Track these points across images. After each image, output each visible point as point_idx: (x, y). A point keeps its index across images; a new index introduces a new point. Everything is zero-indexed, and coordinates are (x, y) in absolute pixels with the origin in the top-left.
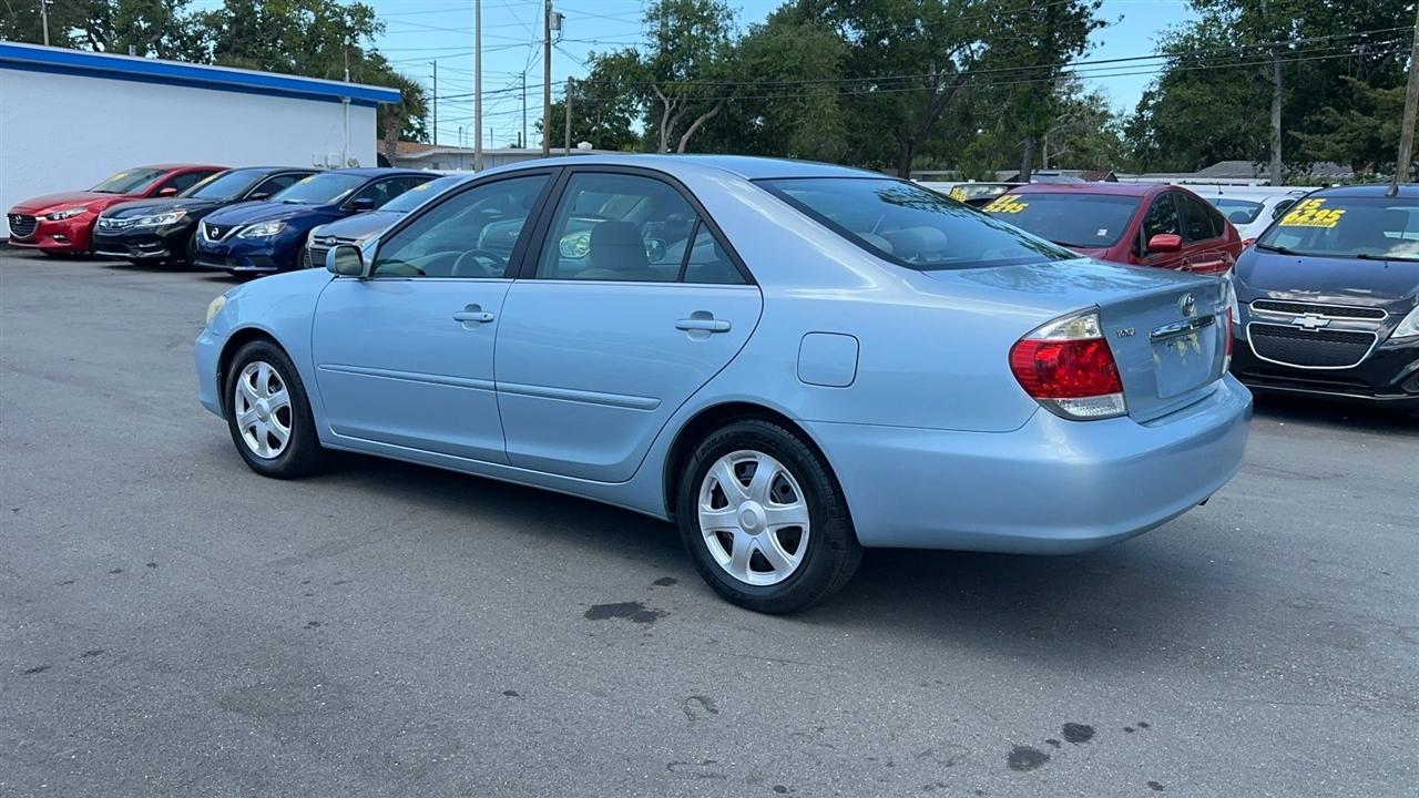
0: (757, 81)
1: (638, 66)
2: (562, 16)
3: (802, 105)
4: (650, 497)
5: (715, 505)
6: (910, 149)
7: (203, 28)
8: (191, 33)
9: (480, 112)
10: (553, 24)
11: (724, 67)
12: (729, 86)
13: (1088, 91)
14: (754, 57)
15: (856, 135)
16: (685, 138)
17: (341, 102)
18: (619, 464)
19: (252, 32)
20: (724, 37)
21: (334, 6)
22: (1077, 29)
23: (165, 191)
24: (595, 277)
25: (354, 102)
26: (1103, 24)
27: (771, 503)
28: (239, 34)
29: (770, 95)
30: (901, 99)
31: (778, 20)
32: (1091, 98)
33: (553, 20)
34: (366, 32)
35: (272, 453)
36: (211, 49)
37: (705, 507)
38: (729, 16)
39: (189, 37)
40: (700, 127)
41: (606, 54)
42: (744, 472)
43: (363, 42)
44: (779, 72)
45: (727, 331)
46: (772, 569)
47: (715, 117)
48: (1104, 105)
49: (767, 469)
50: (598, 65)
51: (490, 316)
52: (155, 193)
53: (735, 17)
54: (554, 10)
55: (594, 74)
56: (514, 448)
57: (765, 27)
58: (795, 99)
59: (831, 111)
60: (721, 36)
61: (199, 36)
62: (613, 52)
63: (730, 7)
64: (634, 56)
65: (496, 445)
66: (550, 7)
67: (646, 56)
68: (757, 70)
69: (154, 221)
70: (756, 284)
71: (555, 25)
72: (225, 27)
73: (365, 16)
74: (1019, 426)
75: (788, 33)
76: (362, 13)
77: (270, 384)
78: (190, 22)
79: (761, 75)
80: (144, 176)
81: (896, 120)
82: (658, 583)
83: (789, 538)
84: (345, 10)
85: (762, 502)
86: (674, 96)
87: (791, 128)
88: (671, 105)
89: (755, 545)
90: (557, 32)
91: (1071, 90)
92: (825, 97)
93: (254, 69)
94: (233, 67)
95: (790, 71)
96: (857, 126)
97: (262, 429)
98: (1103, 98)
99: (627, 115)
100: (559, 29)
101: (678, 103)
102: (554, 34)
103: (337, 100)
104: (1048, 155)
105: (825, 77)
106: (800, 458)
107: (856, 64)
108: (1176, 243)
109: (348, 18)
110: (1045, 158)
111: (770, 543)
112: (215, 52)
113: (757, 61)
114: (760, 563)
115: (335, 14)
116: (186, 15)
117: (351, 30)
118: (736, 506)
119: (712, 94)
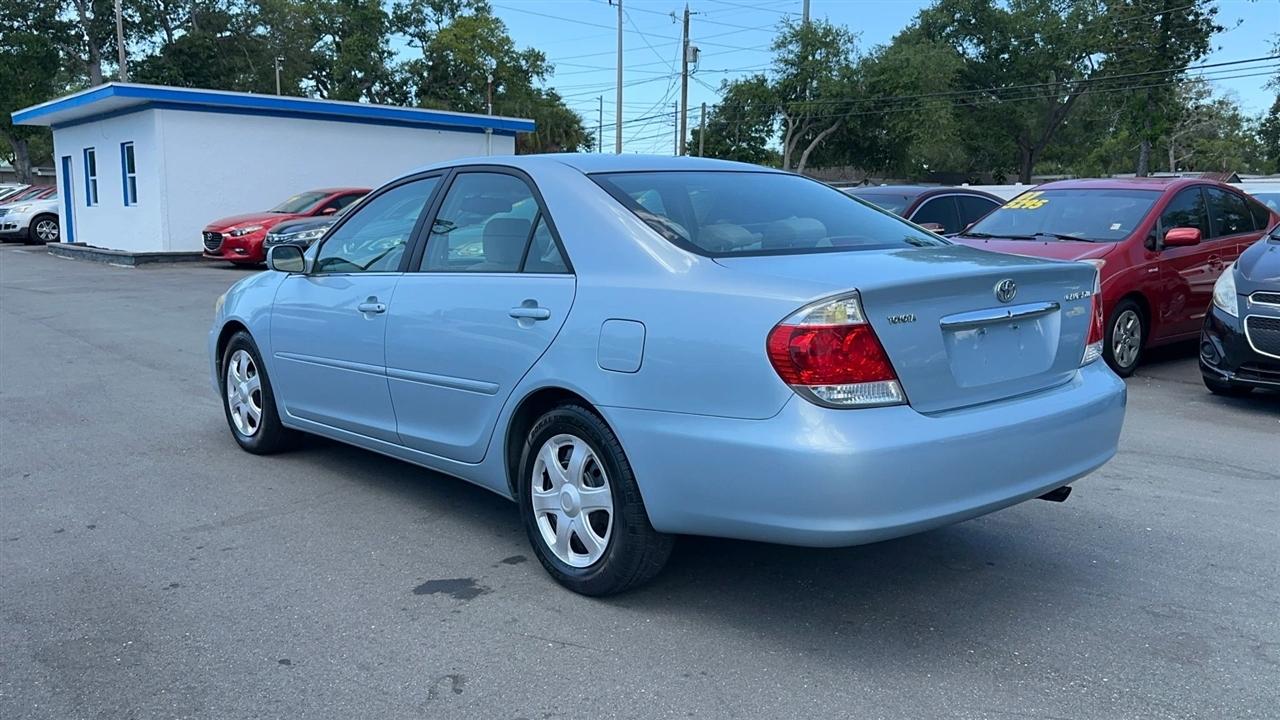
0: (874, 97)
1: (766, 90)
2: (697, 50)
3: (917, 117)
4: (495, 477)
5: (545, 489)
6: (1031, 155)
7: (409, 75)
8: (398, 81)
9: (620, 138)
10: (690, 57)
11: (843, 86)
12: (848, 104)
13: (1217, 96)
14: (872, 76)
15: (975, 144)
16: (806, 153)
17: (484, 132)
19: (445, 77)
20: (846, 59)
21: (512, 52)
22: (1197, 36)
23: (328, 210)
24: (486, 269)
25: (495, 132)
26: (1220, 29)
27: (584, 486)
28: (435, 80)
29: (887, 110)
30: (1019, 109)
31: (903, 40)
32: (1221, 103)
33: (690, 54)
34: (538, 73)
35: (251, 431)
36: (413, 93)
37: (537, 488)
38: (850, 41)
39: (397, 84)
40: (820, 142)
41: (737, 81)
42: (564, 454)
43: (535, 83)
44: (897, 87)
45: (546, 318)
46: (587, 552)
47: (834, 133)
48: (1235, 109)
49: (581, 453)
50: (730, 91)
51: (383, 307)
52: (319, 212)
53: (855, 41)
54: (691, 44)
55: (726, 100)
56: (404, 430)
57: (890, 48)
58: (910, 112)
59: (946, 122)
60: (842, 58)
61: (405, 82)
62: (743, 79)
63: (851, 32)
64: (762, 81)
65: (389, 427)
66: (688, 42)
67: (773, 80)
68: (874, 87)
69: (308, 235)
70: (574, 273)
71: (691, 58)
72: (425, 74)
73: (538, 60)
75: (907, 52)
76: (535, 57)
77: (248, 370)
78: (397, 71)
79: (878, 92)
80: (312, 199)
81: (1016, 129)
82: (506, 561)
83: (598, 520)
84: (521, 55)
85: (578, 486)
86: (797, 115)
87: (908, 140)
88: (794, 123)
89: (574, 527)
90: (693, 64)
91: (1200, 95)
92: (941, 110)
93: (444, 109)
94: (428, 108)
95: (906, 87)
96: (976, 134)
97: (244, 409)
98: (1234, 102)
99: (763, 135)
100: (695, 61)
101: (801, 121)
102: (690, 66)
103: (481, 131)
104: (1175, 158)
105: (940, 91)
106: (603, 442)
107: (972, 77)
108: (1194, 237)
109: (523, 63)
110: (1172, 161)
111: (585, 525)
112: (417, 95)
113: (875, 79)
114: (578, 546)
115: (512, 58)
116: (393, 65)
117: (526, 72)
118: (559, 489)
119: (832, 111)
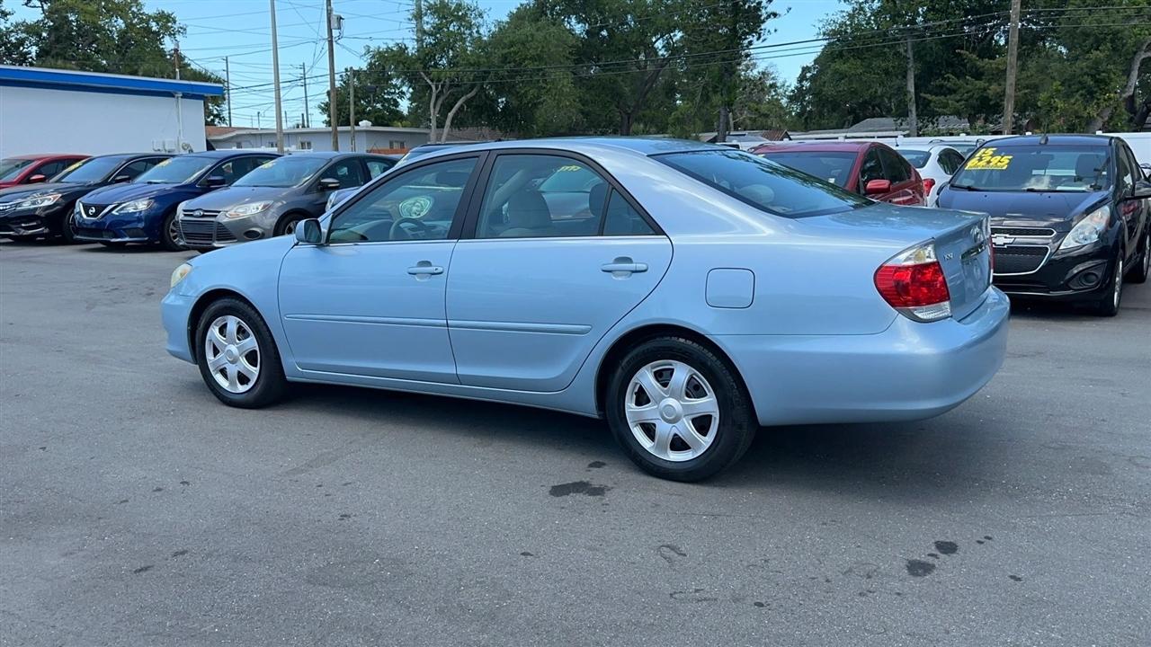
0: (507, 67)
1: (408, 57)
2: (341, 18)
3: (544, 85)
4: (583, 400)
5: (638, 403)
6: (629, 119)
7: (24, 35)
8: (14, 41)
9: (280, 99)
10: (334, 24)
11: (479, 57)
12: (485, 72)
13: (761, 67)
14: (503, 48)
15: (587, 109)
16: (450, 115)
17: (174, 97)
18: (557, 377)
19: (70, 38)
20: (478, 32)
21: (141, 14)
22: (753, 20)
23: (34, 178)
25: (184, 96)
26: (775, 15)
27: (687, 398)
28: (58, 41)
29: (518, 77)
30: (620, 79)
31: (519, 17)
32: (763, 73)
33: (334, 22)
34: (170, 35)
35: (242, 389)
36: (34, 54)
37: (630, 406)
38: (481, 15)
39: (12, 44)
40: (462, 106)
41: (379, 48)
42: (663, 377)
43: (168, 44)
44: (524, 59)
45: (645, 271)
46: (690, 448)
47: (473, 97)
48: (773, 78)
49: (682, 373)
50: (373, 57)
51: (440, 270)
52: (26, 180)
53: (485, 16)
54: (334, 13)
55: (370, 64)
56: (463, 371)
57: (507, 23)
58: (538, 81)
59: (568, 90)
60: (474, 31)
61: (21, 42)
62: (385, 47)
63: (481, 8)
64: (403, 49)
65: (449, 369)
66: (331, 10)
67: (413, 48)
68: (506, 58)
69: (34, 203)
70: (663, 233)
71: (336, 25)
72: (44, 34)
73: (169, 22)
74: (886, 327)
75: (528, 28)
76: (165, 19)
77: (238, 333)
78: (12, 31)
79: (509, 63)
80: (13, 166)
81: (617, 95)
82: (591, 466)
83: (702, 424)
84: (150, 17)
85: (679, 398)
86: (439, 81)
87: (535, 105)
88: (437, 88)
89: (674, 431)
90: (338, 31)
91: (748, 67)
92: (562, 79)
93: (74, 70)
94: (56, 68)
95: (533, 59)
96: (587, 101)
97: (232, 370)
98: (773, 73)
99: (395, 97)
100: (339, 28)
101: (443, 86)
102: (335, 33)
103: (171, 95)
104: (734, 119)
105: (561, 63)
106: (709, 364)
107: (584, 52)
108: (886, 186)
109: (154, 24)
110: (732, 122)
111: (686, 428)
112: (37, 55)
113: (506, 51)
114: (678, 444)
115: (141, 20)
116: (8, 25)
117: (157, 33)
118: (657, 403)
119: (471, 78)
